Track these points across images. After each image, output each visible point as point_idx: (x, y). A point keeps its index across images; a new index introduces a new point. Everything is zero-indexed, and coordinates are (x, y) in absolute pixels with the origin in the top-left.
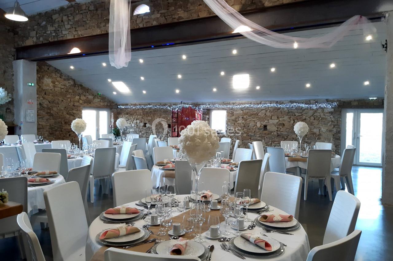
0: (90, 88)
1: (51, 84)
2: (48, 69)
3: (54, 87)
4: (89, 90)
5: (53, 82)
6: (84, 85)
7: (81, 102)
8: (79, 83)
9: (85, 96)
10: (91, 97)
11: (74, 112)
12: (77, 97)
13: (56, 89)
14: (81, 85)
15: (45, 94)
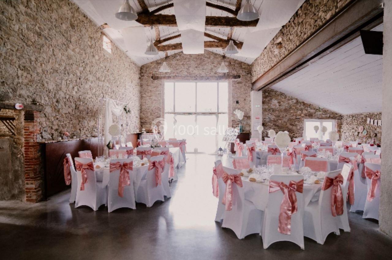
0: (311, 104)
1: (277, 104)
2: (275, 94)
3: (280, 105)
4: (311, 106)
5: (279, 103)
6: (306, 102)
7: (303, 115)
8: (301, 101)
9: (307, 110)
10: (312, 111)
11: (296, 123)
12: (299, 112)
13: (281, 107)
14: (303, 103)
15: (273, 111)
